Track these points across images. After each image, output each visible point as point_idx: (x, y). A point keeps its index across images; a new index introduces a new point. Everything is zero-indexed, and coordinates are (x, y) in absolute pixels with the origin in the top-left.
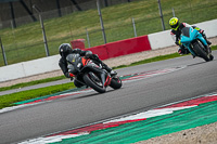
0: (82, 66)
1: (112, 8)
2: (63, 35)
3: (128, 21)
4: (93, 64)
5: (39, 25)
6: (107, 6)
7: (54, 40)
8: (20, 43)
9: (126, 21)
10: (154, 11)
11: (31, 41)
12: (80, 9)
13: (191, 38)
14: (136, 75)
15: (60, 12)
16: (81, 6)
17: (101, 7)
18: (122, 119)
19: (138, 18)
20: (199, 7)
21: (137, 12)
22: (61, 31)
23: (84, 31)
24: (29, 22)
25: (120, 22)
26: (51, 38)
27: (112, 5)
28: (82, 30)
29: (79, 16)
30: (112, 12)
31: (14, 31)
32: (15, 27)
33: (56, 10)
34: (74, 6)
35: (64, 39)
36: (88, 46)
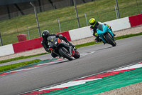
1: (45, 13)
2: (12, 31)
3: (55, 21)
6: (41, 11)
7: (6, 35)
9: (54, 22)
10: (73, 15)
12: (23, 14)
13: (104, 32)
15: (9, 16)
16: (24, 11)
17: (37, 12)
19: (62, 19)
20: (103, 12)
21: (61, 16)
23: (26, 29)
25: (50, 22)
26: (4, 33)
27: (44, 11)
28: (25, 28)
29: (22, 19)
30: (44, 15)
33: (7, 15)
34: (19, 12)
35: (12, 34)
36: (29, 39)
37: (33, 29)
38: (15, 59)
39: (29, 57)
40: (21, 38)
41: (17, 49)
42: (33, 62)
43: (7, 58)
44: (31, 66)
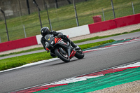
0: (54, 44)
2: (88, 13)
3: (129, 4)
4: (63, 42)
5: (72, 7)
7: (82, 16)
8: (61, 18)
11: (67, 17)
14: (134, 38)
18: (125, 67)
22: (87, 10)
23: (101, 11)
24: (67, 4)
25: (124, 4)
26: (80, 15)
28: (100, 10)
31: (57, 10)
32: (57, 7)
35: (89, 15)
36: (104, 20)
37: (108, 11)
38: (90, 39)
39: (104, 37)
40: (97, 19)
41: (92, 29)
42: (107, 42)
43: (83, 38)
44: (105, 46)
